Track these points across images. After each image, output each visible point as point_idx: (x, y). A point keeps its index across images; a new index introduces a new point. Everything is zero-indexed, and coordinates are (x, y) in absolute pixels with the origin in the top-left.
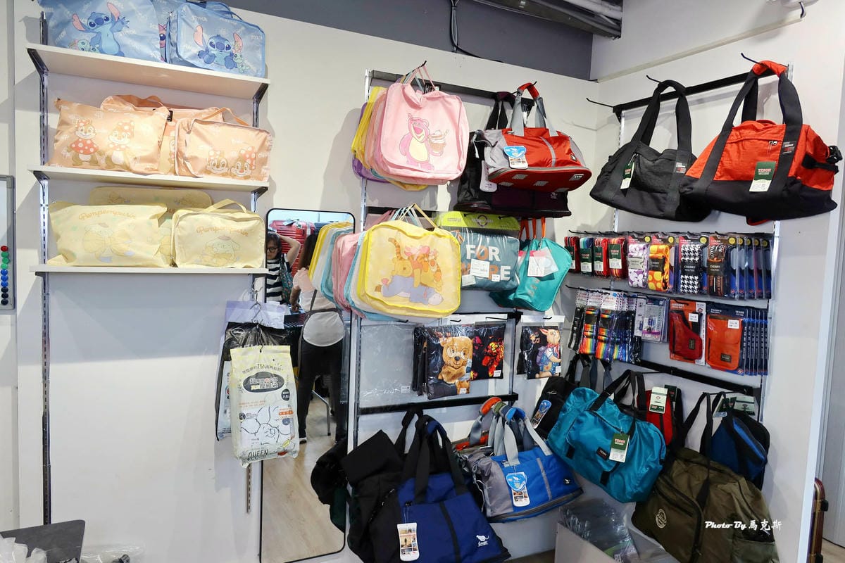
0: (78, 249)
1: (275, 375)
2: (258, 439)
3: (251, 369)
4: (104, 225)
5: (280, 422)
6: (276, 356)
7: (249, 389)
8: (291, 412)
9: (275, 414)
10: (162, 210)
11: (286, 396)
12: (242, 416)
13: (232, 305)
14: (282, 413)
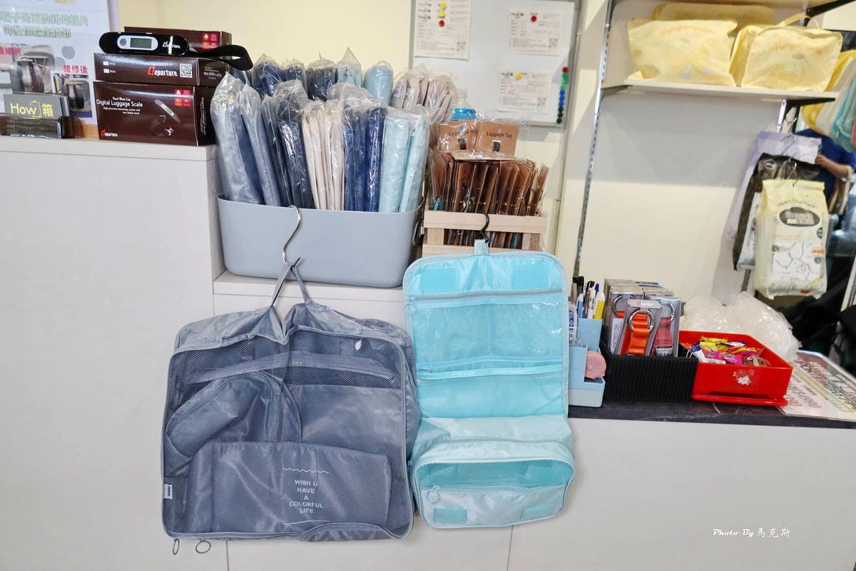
0: (662, 66)
1: (810, 212)
2: (789, 273)
3: (786, 202)
4: (685, 40)
5: (812, 260)
6: (810, 192)
7: (785, 222)
8: (822, 252)
9: (808, 251)
10: (732, 25)
11: (819, 234)
12: (775, 248)
13: (764, 135)
14: (815, 251)
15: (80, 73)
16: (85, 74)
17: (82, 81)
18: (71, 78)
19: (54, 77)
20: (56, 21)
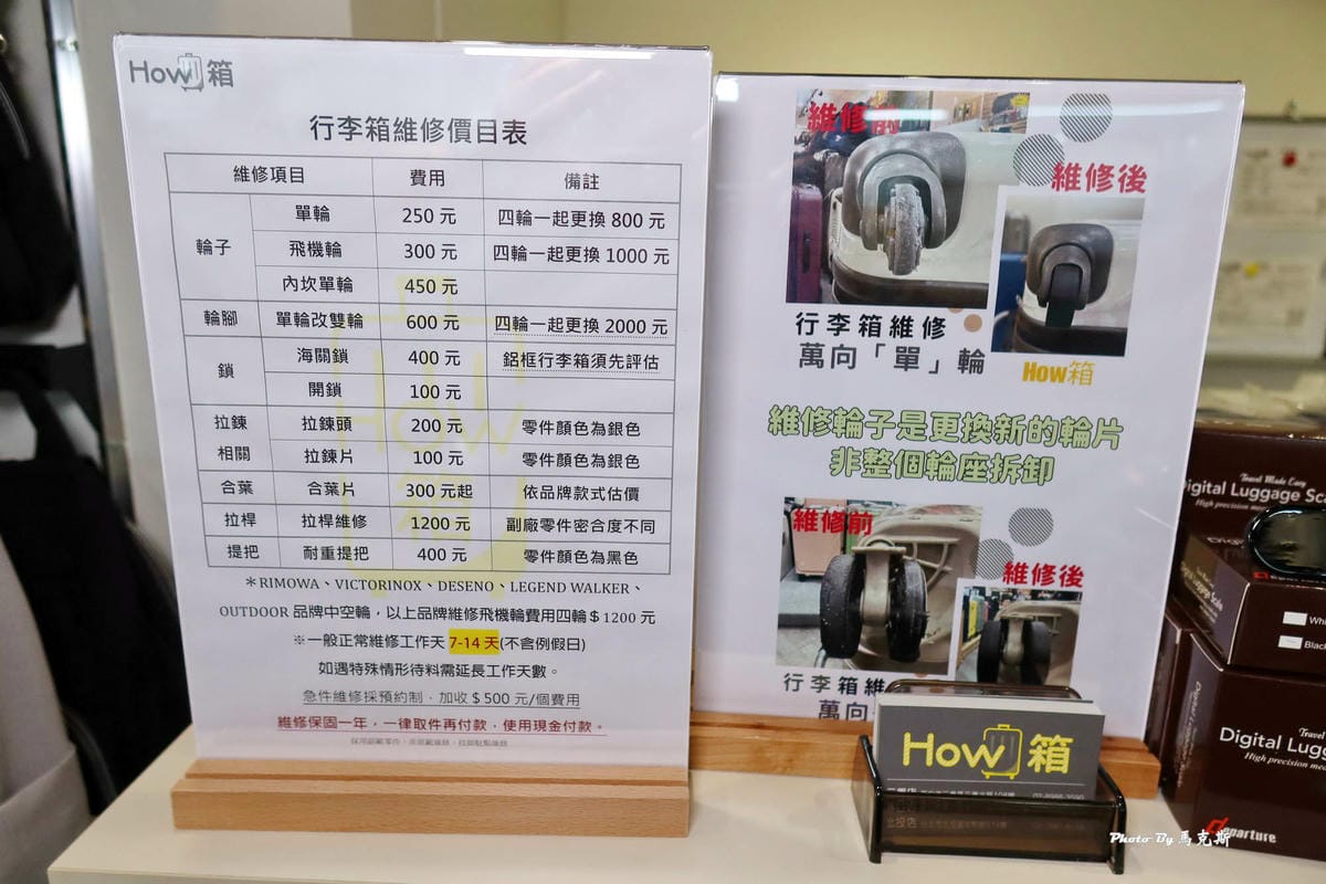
15: (1056, 586)
16: (1073, 589)
17: (1055, 609)
18: (1024, 601)
19: (966, 599)
20: (1012, 436)
